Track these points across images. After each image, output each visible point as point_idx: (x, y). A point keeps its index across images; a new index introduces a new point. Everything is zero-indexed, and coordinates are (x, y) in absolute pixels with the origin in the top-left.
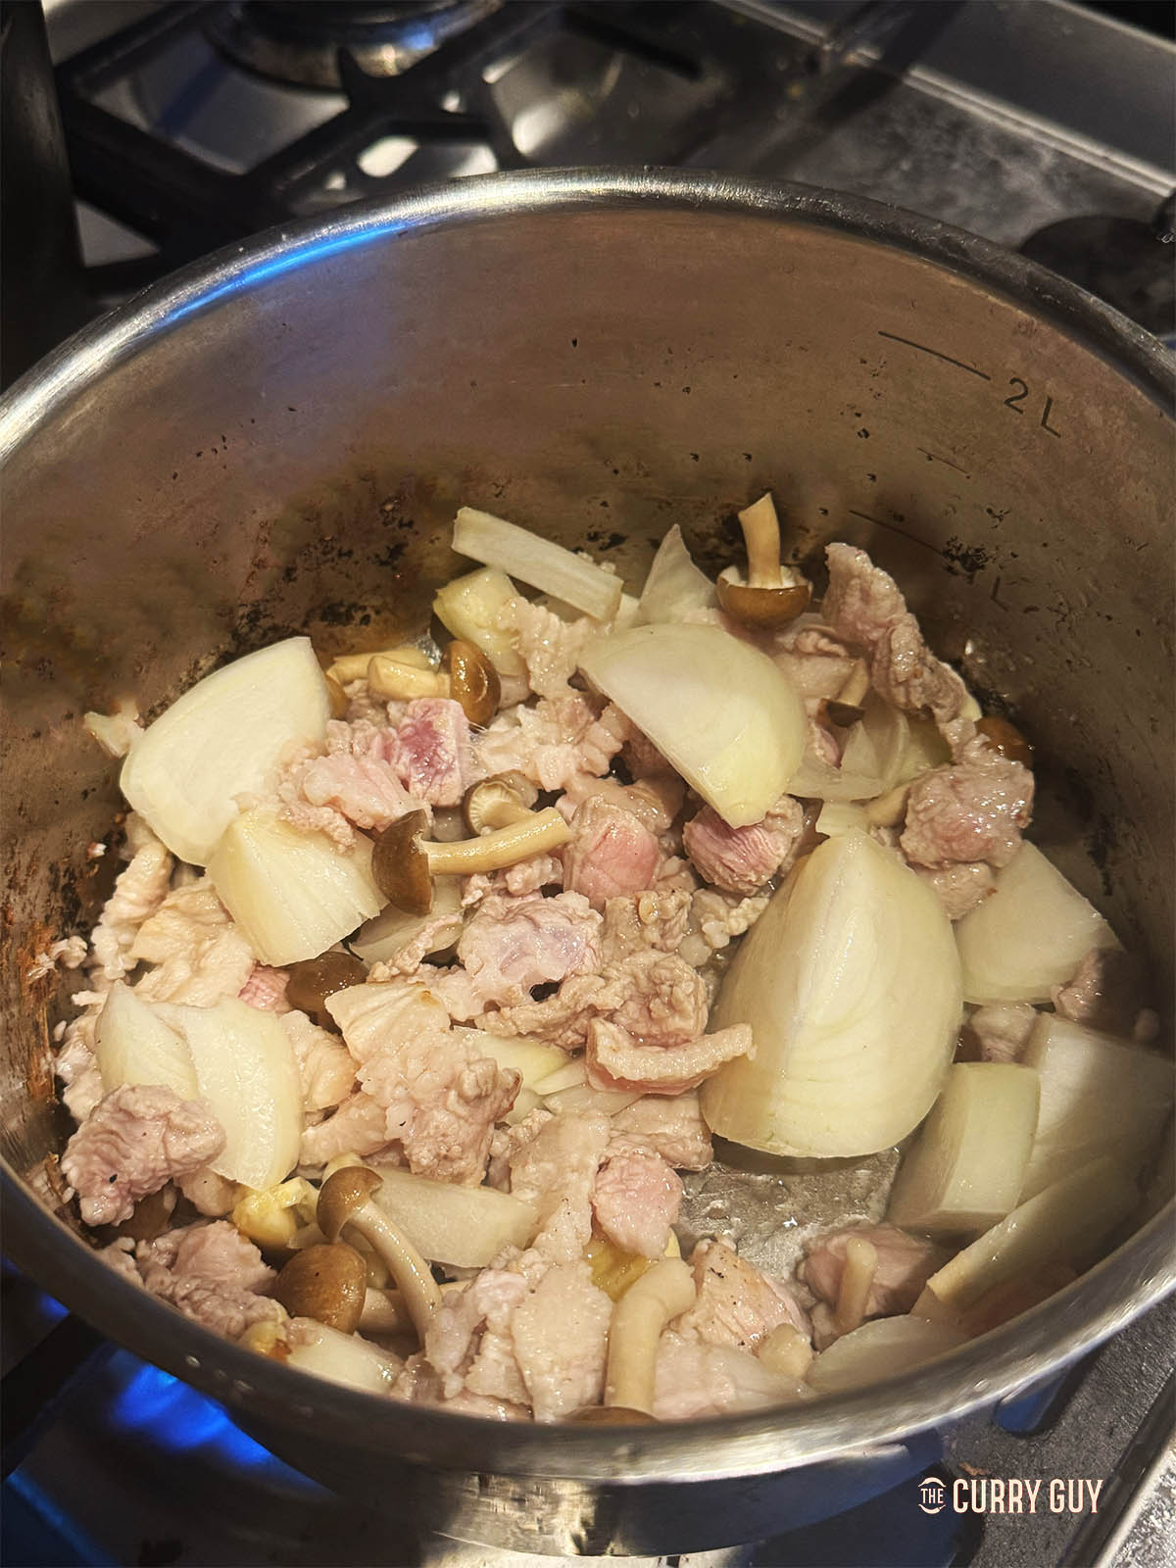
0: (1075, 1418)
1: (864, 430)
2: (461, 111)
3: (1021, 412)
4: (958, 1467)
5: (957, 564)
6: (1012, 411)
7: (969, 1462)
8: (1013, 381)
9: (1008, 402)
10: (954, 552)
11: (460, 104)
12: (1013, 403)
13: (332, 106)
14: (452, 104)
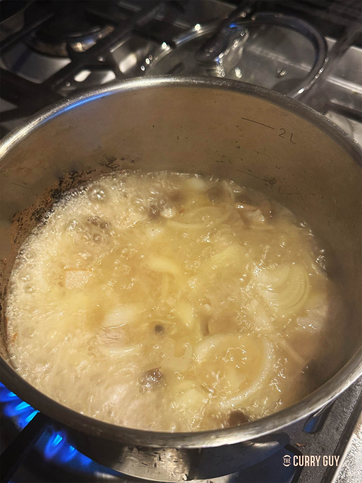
0: (327, 426)
1: (238, 146)
2: (104, 61)
3: (284, 138)
4: (295, 444)
5: (268, 183)
6: (281, 137)
7: (298, 443)
8: (281, 129)
9: (280, 135)
10: (266, 179)
11: (103, 59)
12: (281, 135)
13: (66, 62)
14: (101, 59)
